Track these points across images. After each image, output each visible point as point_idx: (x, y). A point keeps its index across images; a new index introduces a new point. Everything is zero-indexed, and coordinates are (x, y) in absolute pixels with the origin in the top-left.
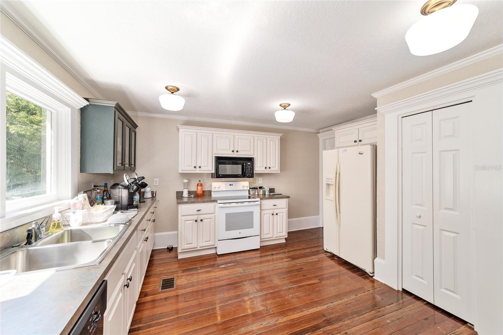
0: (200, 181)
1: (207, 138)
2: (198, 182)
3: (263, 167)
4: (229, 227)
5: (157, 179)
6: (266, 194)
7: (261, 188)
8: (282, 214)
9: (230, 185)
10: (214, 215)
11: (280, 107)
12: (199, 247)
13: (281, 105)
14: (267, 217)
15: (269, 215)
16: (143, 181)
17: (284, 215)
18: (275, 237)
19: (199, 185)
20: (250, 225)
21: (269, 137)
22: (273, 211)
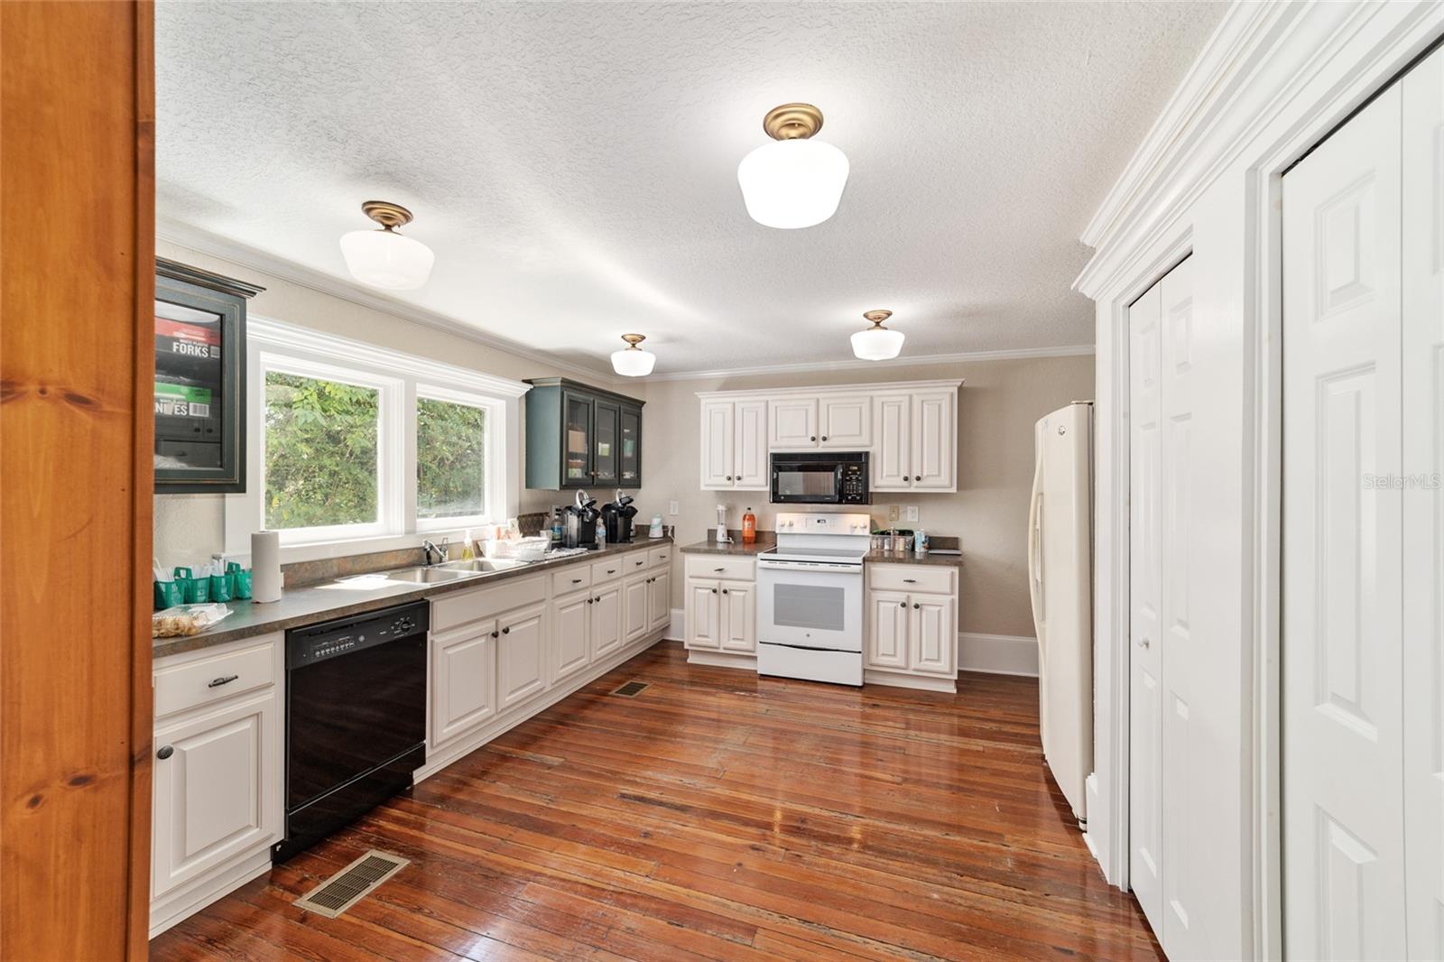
0: (749, 509)
1: (754, 413)
2: (746, 511)
3: (898, 475)
4: (781, 618)
5: (676, 503)
6: (917, 550)
7: (903, 533)
8: (938, 608)
9: (819, 521)
10: (753, 584)
11: (865, 319)
12: (722, 647)
13: (866, 316)
14: (886, 610)
15: (895, 605)
16: (630, 505)
17: (943, 612)
18: (915, 670)
19: (747, 517)
20: (835, 621)
21: (917, 394)
22: (908, 597)
